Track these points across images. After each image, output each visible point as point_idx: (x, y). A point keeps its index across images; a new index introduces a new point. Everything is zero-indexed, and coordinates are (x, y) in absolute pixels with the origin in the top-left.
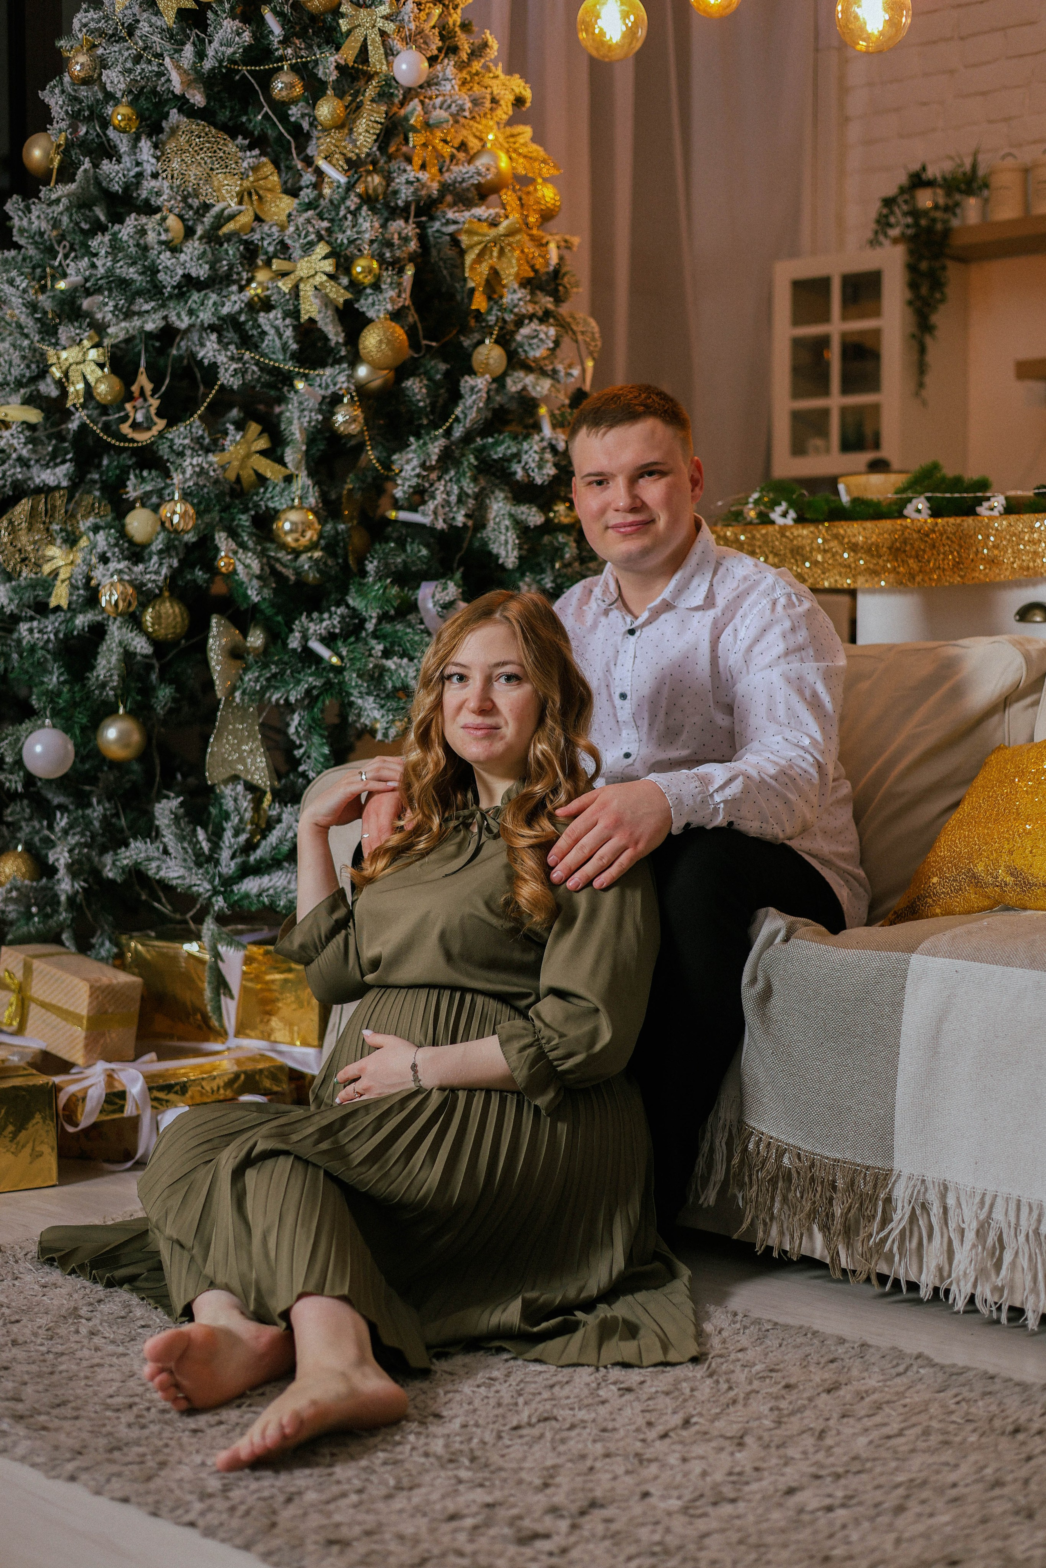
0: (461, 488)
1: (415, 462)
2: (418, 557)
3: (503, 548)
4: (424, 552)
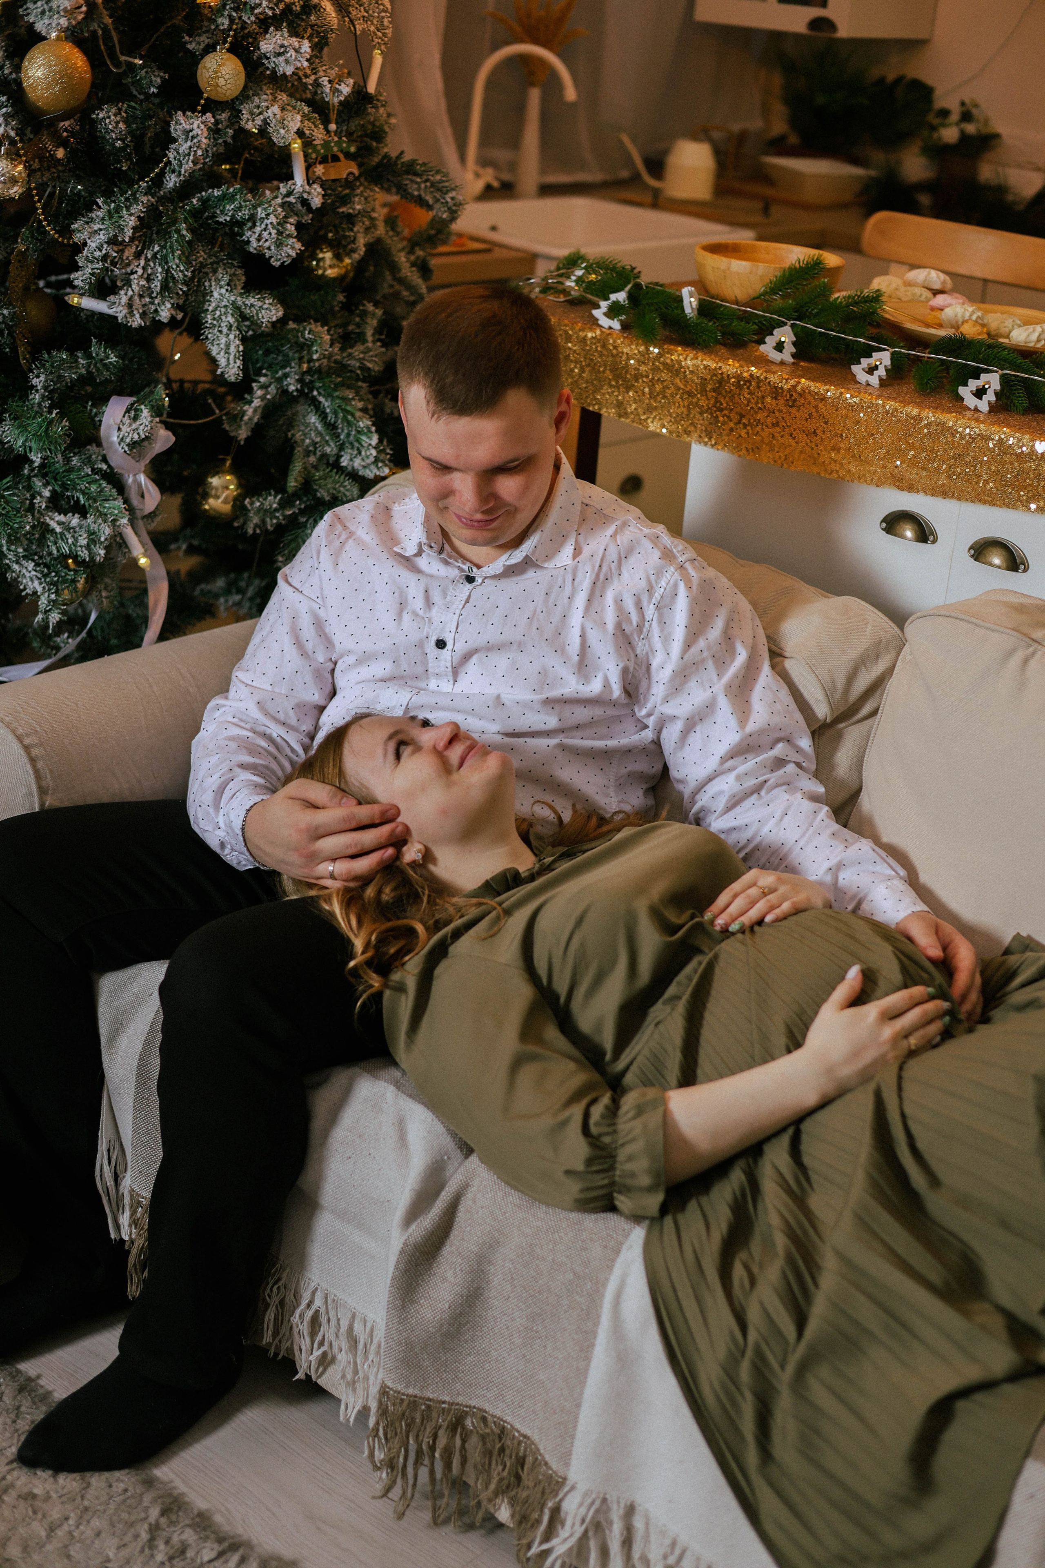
2: (105, 365)
3: (222, 353)
4: (113, 359)
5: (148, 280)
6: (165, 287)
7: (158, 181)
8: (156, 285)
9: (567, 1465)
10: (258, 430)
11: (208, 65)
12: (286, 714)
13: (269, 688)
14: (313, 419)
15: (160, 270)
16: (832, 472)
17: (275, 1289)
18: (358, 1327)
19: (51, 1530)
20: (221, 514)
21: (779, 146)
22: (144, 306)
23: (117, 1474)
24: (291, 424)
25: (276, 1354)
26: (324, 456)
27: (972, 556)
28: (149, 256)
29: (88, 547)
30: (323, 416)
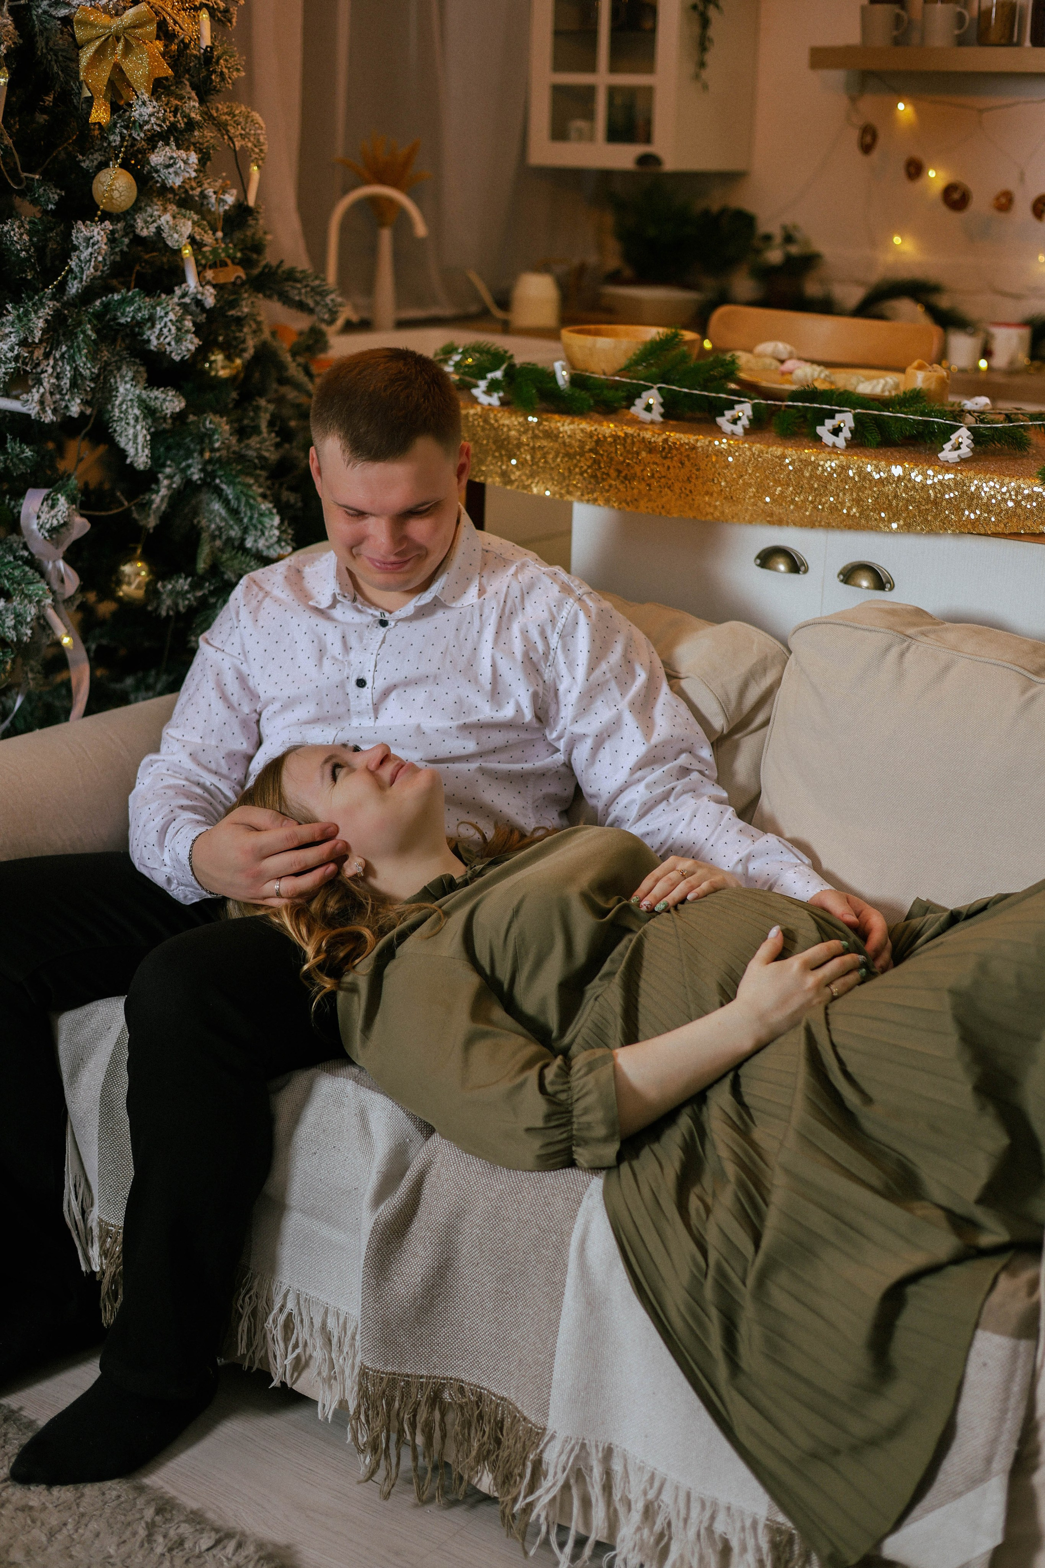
0: (76, 369)
1: (13, 339)
2: (21, 459)
3: (131, 443)
4: (28, 453)
5: (58, 378)
6: (74, 384)
7: (62, 288)
8: (66, 383)
9: (546, 1415)
10: (165, 519)
11: (103, 180)
12: (218, 764)
13: (199, 741)
14: (217, 506)
15: (68, 368)
16: (707, 514)
17: (247, 1299)
18: (331, 1323)
19: (51, 1535)
20: (135, 600)
21: (615, 278)
22: (55, 402)
23: (109, 1484)
24: (195, 512)
25: (250, 1368)
26: (229, 539)
27: (842, 581)
28: (58, 356)
29: (15, 628)
30: (226, 502)
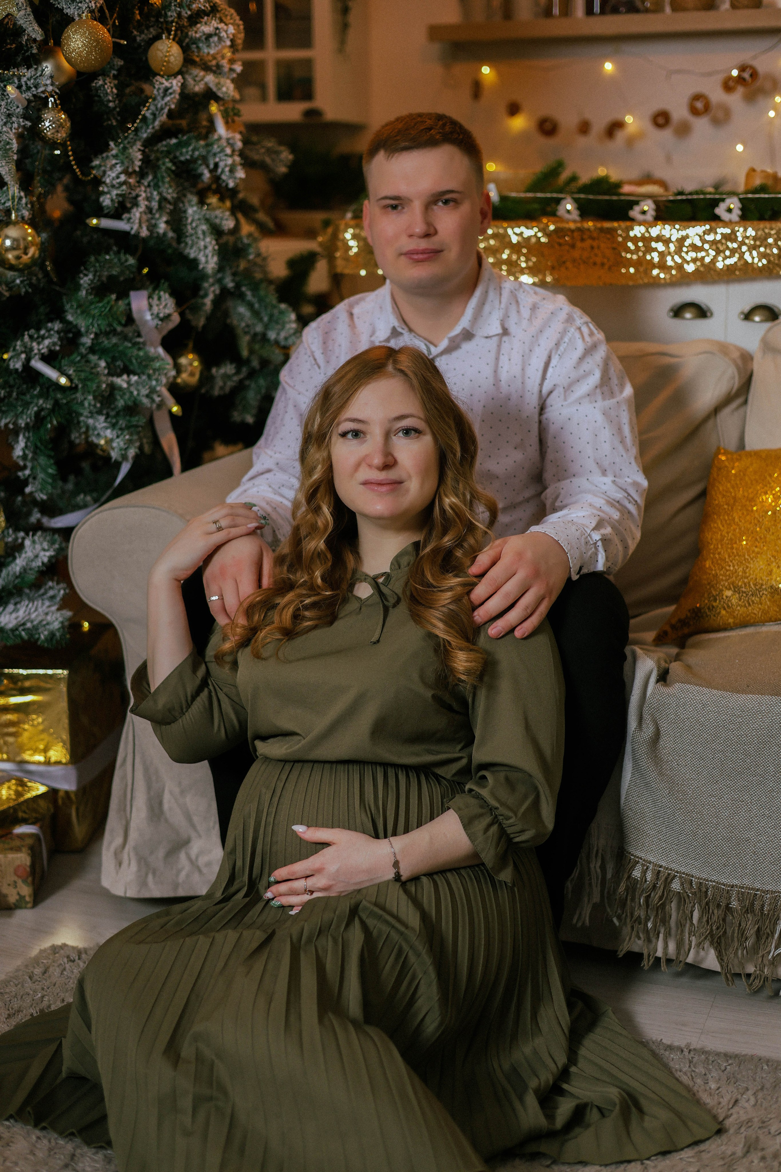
0: (160, 194)
1: (119, 168)
2: (126, 266)
3: (201, 253)
4: (131, 261)
5: (149, 201)
6: (160, 206)
8: (155, 205)
10: (210, 320)
11: (156, 49)
15: (155, 193)
20: (189, 385)
22: (148, 221)
24: (228, 314)
26: (256, 334)
27: (743, 320)
28: (147, 184)
30: (249, 305)
